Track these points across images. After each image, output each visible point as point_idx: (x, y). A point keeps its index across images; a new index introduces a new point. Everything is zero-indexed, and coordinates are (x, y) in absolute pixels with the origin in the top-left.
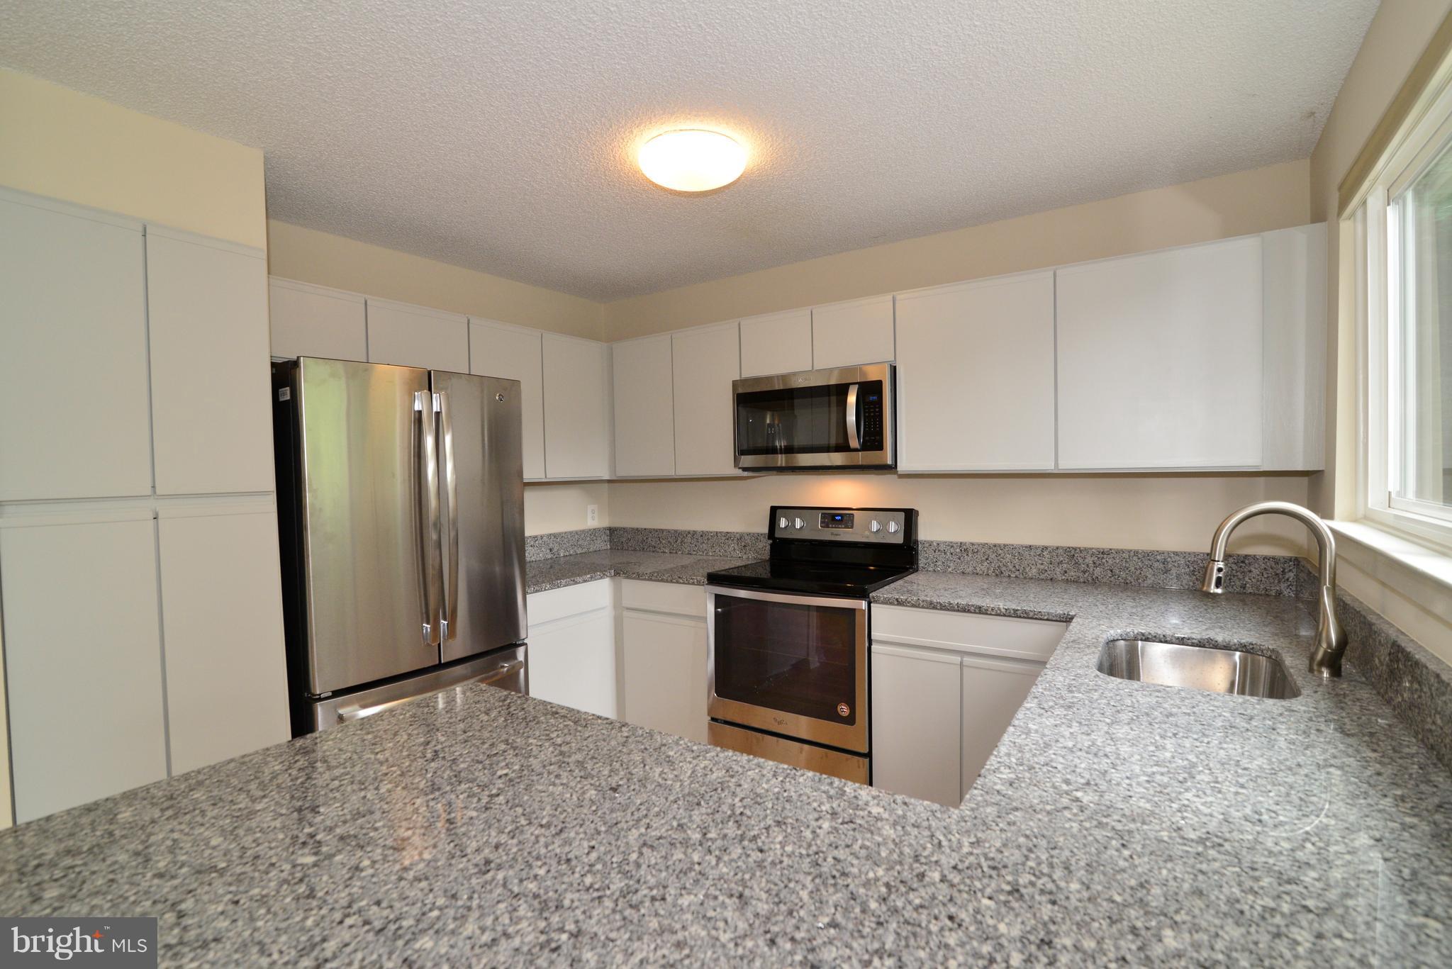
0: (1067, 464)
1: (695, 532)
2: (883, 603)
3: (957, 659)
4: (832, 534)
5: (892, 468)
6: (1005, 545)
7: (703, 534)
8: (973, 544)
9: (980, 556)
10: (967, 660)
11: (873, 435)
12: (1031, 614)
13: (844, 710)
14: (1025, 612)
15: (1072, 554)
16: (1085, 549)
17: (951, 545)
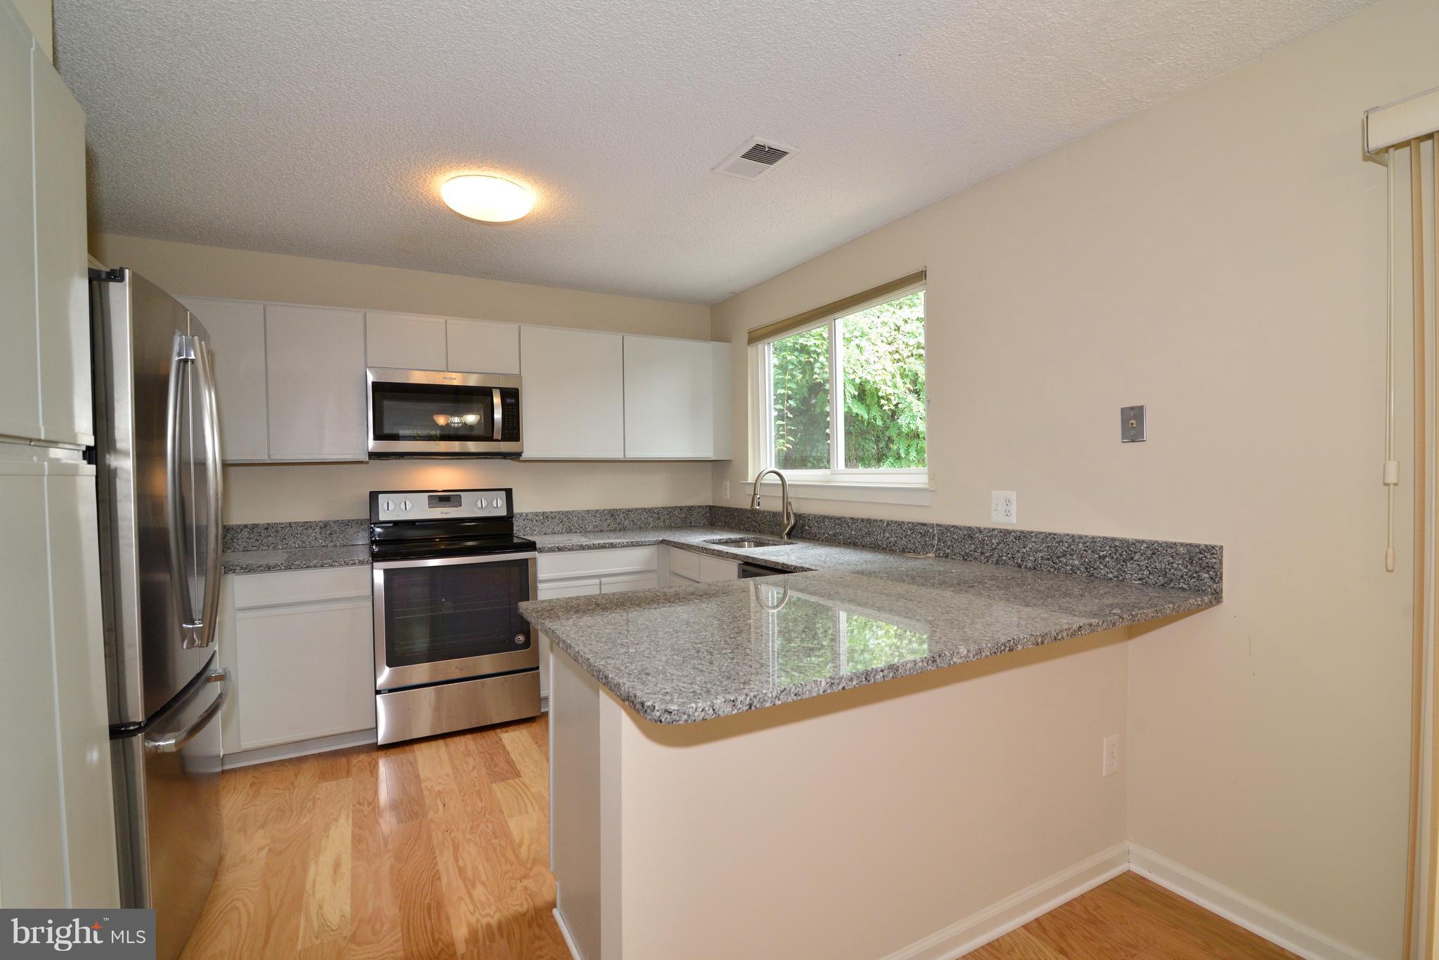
0: (632, 454)
1: (255, 526)
2: (547, 552)
3: (597, 581)
4: (442, 513)
5: (516, 456)
6: (573, 511)
7: (268, 527)
8: (552, 512)
9: (556, 521)
10: (604, 580)
11: (512, 429)
12: (640, 543)
13: (520, 638)
14: (637, 542)
15: (613, 513)
16: (620, 509)
17: (537, 514)
